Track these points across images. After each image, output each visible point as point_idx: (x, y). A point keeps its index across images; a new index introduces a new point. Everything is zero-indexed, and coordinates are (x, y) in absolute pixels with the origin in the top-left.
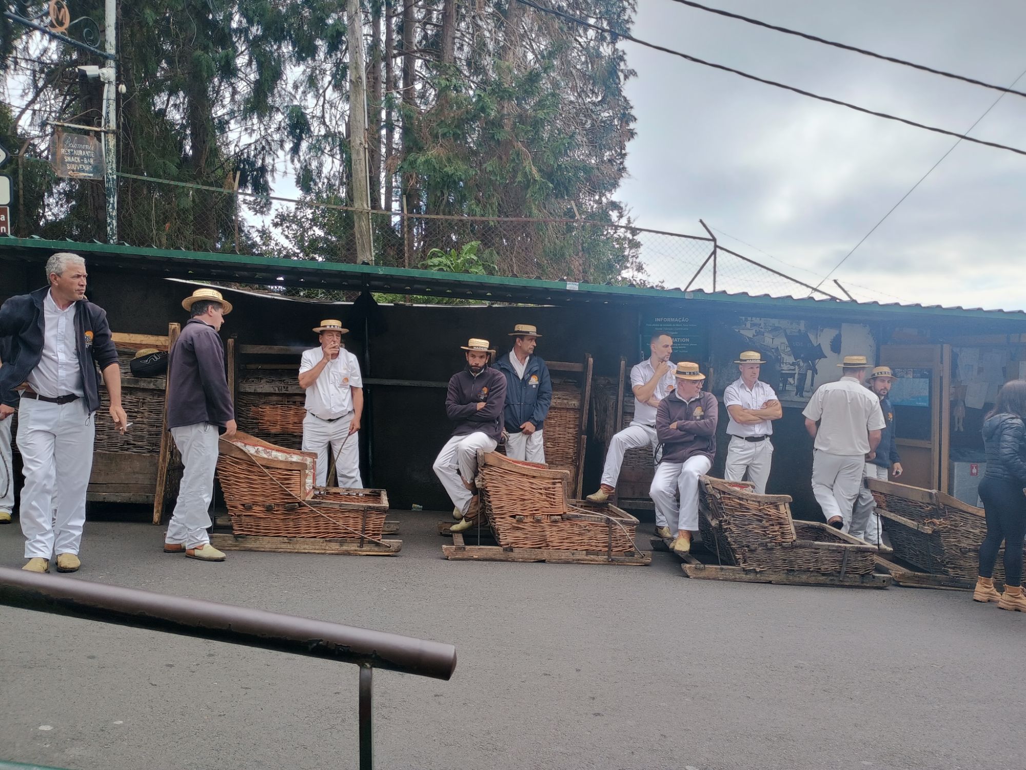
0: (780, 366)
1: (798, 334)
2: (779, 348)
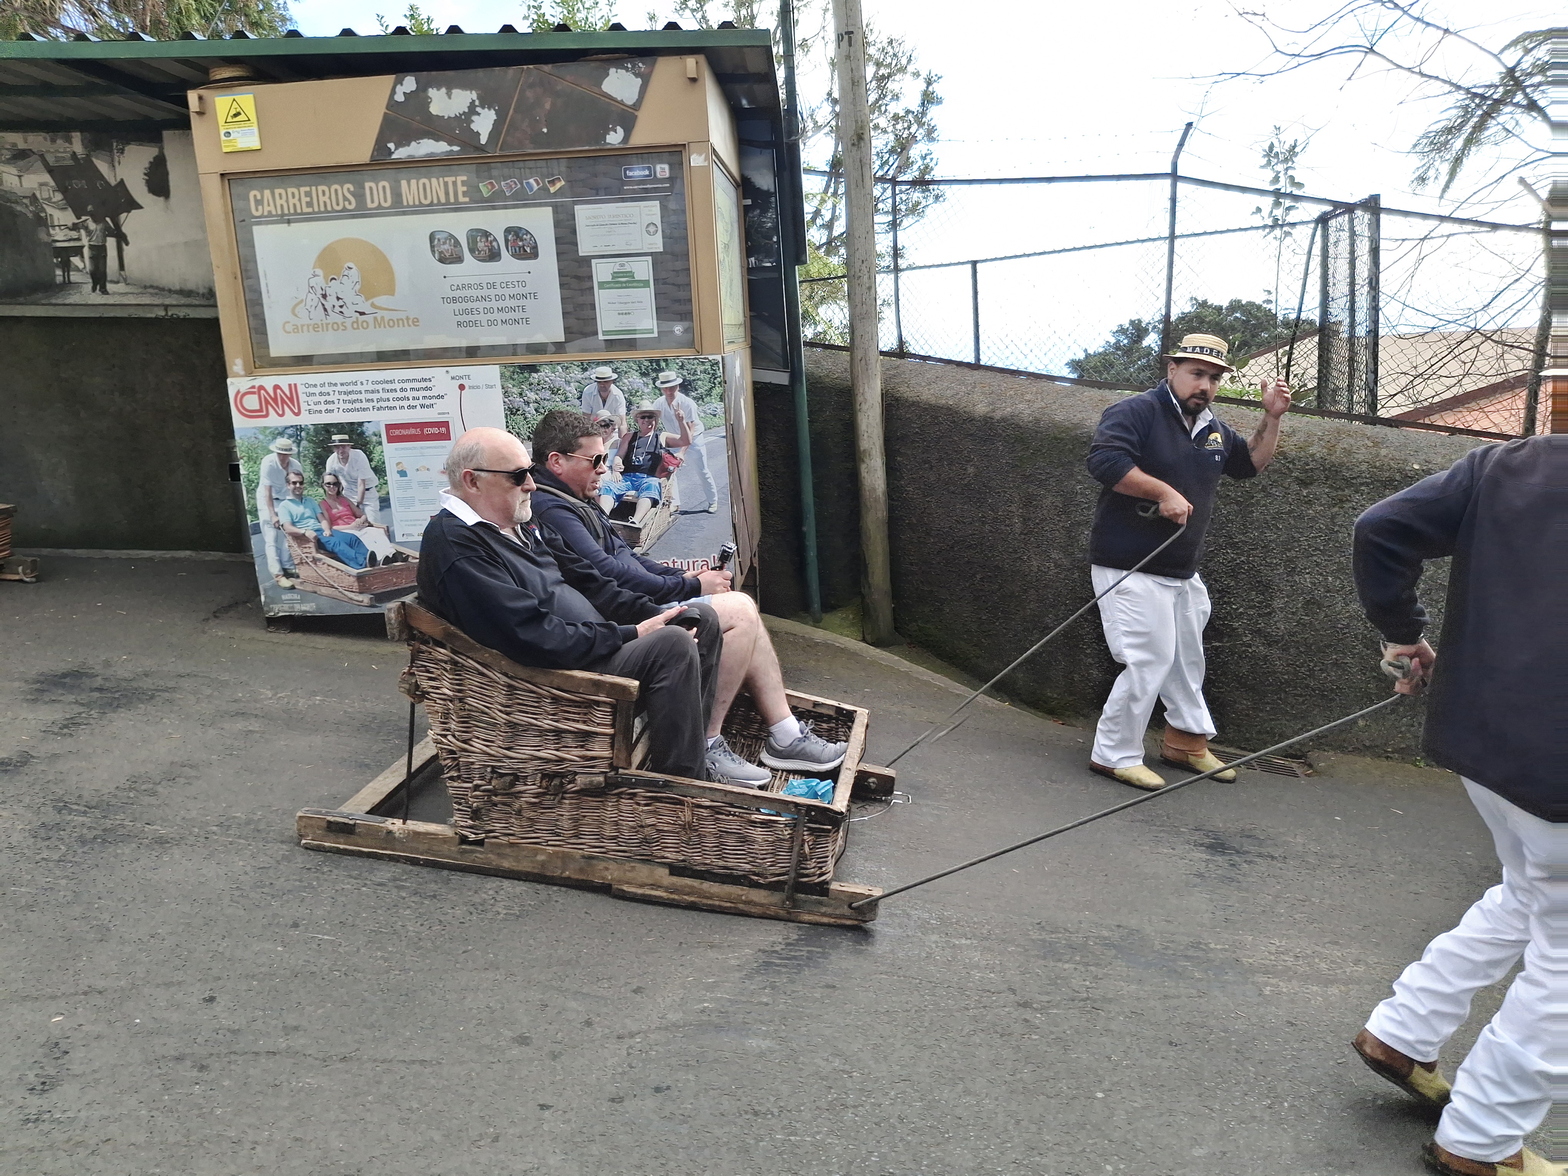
0: (49, 235)
1: (70, 162)
2: (38, 196)
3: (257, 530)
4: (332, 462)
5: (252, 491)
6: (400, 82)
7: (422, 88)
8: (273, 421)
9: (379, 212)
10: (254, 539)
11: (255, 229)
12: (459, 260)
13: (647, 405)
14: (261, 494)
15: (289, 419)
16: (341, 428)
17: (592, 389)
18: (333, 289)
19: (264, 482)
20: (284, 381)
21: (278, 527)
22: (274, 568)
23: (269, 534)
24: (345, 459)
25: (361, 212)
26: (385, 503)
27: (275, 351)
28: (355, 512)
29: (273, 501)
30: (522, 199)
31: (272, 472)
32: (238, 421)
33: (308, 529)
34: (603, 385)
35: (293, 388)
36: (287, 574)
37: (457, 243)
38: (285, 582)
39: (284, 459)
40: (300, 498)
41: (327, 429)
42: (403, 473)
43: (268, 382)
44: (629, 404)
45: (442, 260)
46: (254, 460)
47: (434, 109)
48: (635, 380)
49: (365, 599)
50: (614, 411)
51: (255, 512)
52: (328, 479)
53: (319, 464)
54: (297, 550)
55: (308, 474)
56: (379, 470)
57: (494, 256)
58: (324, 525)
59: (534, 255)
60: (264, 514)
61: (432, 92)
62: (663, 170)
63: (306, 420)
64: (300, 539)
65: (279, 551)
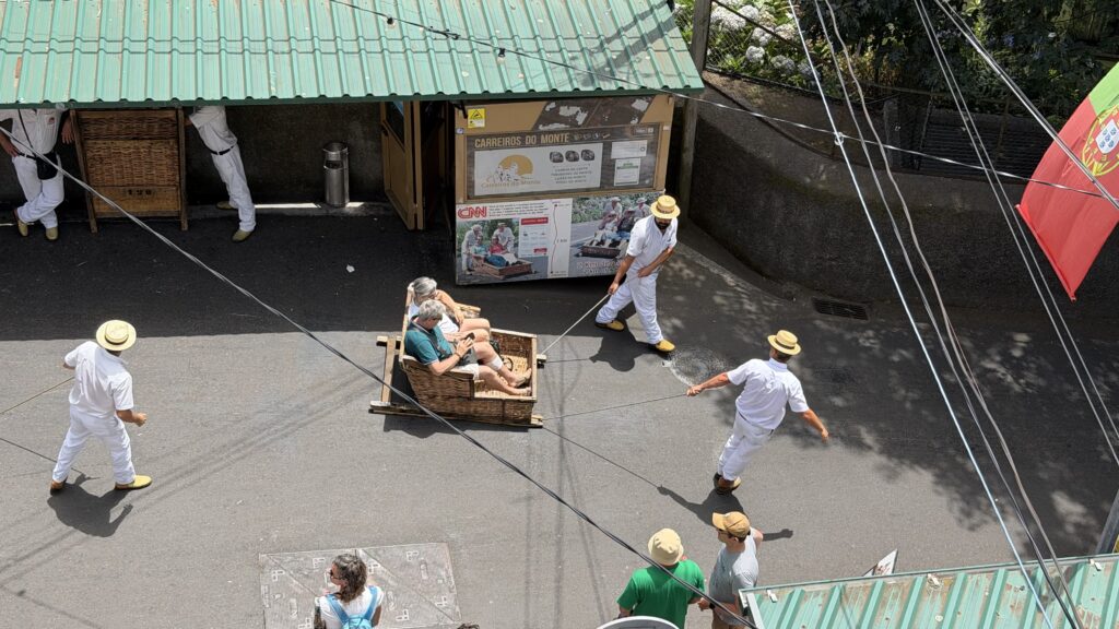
3: (460, 256)
4: (497, 232)
5: (460, 243)
6: (548, 104)
7: (558, 107)
8: (474, 219)
9: (531, 146)
10: (458, 260)
11: (476, 153)
12: (561, 161)
13: (631, 209)
14: (464, 244)
15: (481, 218)
16: (502, 221)
17: (610, 204)
18: (506, 172)
19: (466, 239)
20: (481, 206)
21: (469, 254)
22: (464, 267)
23: (464, 257)
24: (502, 230)
25: (523, 145)
26: (516, 245)
27: (477, 194)
28: (503, 249)
29: (468, 246)
30: (591, 141)
31: (470, 236)
32: (458, 219)
33: (482, 255)
34: (614, 203)
35: (485, 208)
36: (469, 270)
37: (561, 156)
38: (468, 273)
39: (476, 232)
40: (480, 244)
41: (497, 221)
42: (526, 235)
43: (474, 206)
44: (624, 209)
45: (554, 161)
46: (463, 232)
47: (561, 113)
48: (628, 201)
49: (501, 277)
50: (617, 211)
51: (460, 250)
52: (494, 237)
53: (491, 233)
54: (475, 261)
55: (486, 236)
56: (516, 234)
57: (576, 159)
58: (489, 253)
59: (593, 158)
60: (464, 250)
61: (562, 108)
62: (651, 130)
63: (488, 218)
64: (478, 258)
65: (468, 263)
